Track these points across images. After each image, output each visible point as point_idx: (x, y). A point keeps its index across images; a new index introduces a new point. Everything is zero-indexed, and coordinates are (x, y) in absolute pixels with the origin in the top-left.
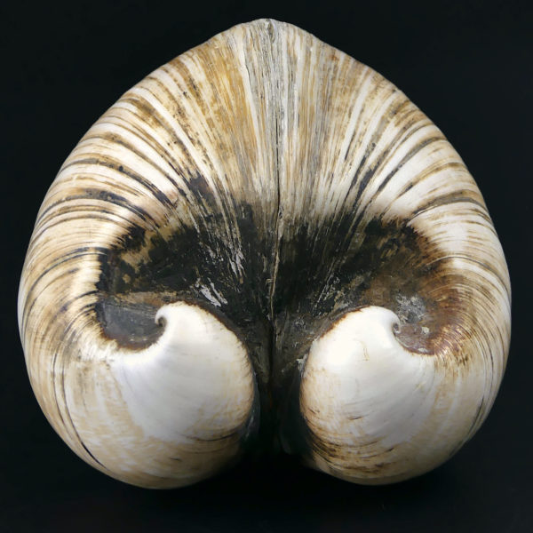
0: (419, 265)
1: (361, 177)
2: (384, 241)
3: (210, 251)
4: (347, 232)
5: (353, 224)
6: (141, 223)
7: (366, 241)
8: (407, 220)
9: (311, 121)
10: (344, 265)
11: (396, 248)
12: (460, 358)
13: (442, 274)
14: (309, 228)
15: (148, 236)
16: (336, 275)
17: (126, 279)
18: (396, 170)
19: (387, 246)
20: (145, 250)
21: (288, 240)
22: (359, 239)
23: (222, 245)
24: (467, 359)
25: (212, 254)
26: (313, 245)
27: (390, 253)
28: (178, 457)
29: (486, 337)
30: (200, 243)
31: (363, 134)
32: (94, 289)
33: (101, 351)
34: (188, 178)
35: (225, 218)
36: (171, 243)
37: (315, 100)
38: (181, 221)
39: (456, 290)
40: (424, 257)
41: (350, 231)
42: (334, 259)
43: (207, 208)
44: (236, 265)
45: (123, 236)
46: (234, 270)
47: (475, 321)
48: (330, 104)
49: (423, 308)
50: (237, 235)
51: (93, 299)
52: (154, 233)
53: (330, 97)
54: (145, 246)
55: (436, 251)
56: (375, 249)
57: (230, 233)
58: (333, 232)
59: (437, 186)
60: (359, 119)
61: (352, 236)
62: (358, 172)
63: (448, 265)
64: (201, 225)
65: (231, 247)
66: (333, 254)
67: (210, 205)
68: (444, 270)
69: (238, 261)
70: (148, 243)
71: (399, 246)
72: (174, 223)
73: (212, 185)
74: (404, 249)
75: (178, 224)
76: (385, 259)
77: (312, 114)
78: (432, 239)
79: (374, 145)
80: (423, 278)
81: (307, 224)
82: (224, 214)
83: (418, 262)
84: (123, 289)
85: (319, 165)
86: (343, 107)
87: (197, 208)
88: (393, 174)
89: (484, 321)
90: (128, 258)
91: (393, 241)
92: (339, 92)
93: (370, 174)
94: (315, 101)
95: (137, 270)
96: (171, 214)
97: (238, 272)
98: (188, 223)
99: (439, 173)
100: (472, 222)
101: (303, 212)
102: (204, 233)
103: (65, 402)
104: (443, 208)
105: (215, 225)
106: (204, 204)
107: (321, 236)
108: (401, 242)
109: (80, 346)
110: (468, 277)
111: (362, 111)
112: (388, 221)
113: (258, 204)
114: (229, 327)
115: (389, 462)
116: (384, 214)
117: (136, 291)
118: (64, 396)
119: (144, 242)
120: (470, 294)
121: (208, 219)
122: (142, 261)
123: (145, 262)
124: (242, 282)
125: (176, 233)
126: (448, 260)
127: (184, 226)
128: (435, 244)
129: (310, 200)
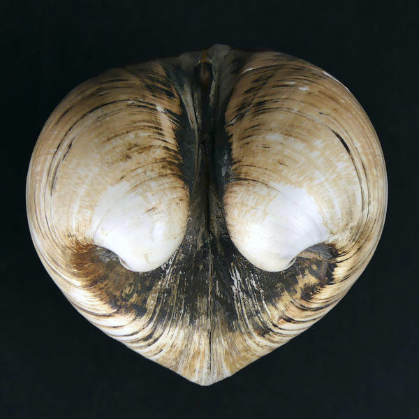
0: (105, 283)
2: (132, 300)
3: (255, 285)
4: (160, 310)
5: (156, 316)
6: (304, 303)
7: (145, 301)
10: (160, 279)
11: (123, 295)
13: (88, 278)
14: (188, 321)
15: (299, 295)
16: (165, 272)
17: (314, 267)
19: (130, 296)
20: (301, 284)
21: (203, 316)
22: (151, 303)
23: (247, 292)
25: (253, 282)
26: (185, 307)
27: (127, 290)
29: (54, 240)
30: (262, 291)
32: (338, 264)
34: (271, 333)
35: (246, 317)
36: (282, 290)
38: (276, 308)
39: (78, 270)
40: (102, 288)
41: (158, 311)
42: (167, 287)
43: (258, 321)
44: (237, 277)
45: (316, 294)
46: (237, 272)
49: (101, 257)
50: (237, 305)
51: (339, 259)
52: (294, 297)
54: (301, 288)
55: (94, 292)
56: (138, 292)
57: (244, 305)
58: (170, 313)
61: (155, 307)
64: (262, 306)
65: (241, 293)
66: (169, 292)
67: (257, 323)
68: (87, 281)
69: (236, 281)
70: (299, 291)
71: (121, 297)
72: (281, 306)
73: (255, 335)
74: (118, 294)
75: (278, 305)
76: (130, 285)
77: (185, 369)
78: (97, 299)
80: (102, 275)
81: (190, 325)
82: (247, 320)
83: (106, 285)
87: (265, 319)
90: (311, 279)
91: (126, 300)
95: (307, 272)
96: (283, 312)
97: (235, 271)
98: (271, 307)
101: (193, 333)
102: (260, 300)
103: (361, 188)
105: (252, 309)
106: (260, 322)
107: (179, 313)
108: (120, 299)
112: (130, 314)
113: (224, 334)
115: (121, 163)
116: (134, 320)
118: (362, 193)
119: (302, 290)
121: (257, 312)
122: (303, 277)
123: (301, 276)
124: (232, 264)
125: (279, 299)
127: (273, 305)
128: (96, 296)
129: (189, 338)
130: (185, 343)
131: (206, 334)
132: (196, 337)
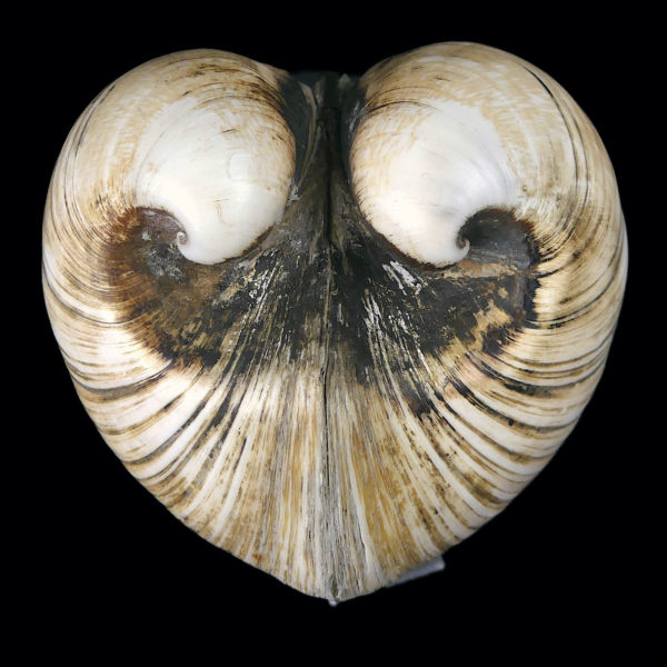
0: (154, 314)
1: (227, 418)
2: (198, 343)
3: (405, 327)
4: (243, 353)
5: (235, 362)
6: (487, 359)
7: (219, 342)
8: (169, 368)
9: (287, 484)
10: (245, 311)
11: (183, 334)
12: (105, 204)
13: (127, 303)
14: (289, 354)
15: (478, 344)
16: (255, 300)
17: (503, 293)
18: (184, 427)
19: (195, 336)
20: (482, 326)
21: (313, 343)
22: (229, 343)
23: (392, 335)
24: (97, 202)
25: (403, 323)
26: (283, 338)
27: (191, 328)
28: (439, 82)
29: (74, 229)
30: (416, 336)
31: (224, 469)
32: (542, 280)
33: (533, 207)
34: (432, 414)
35: (388, 367)
36: (451, 336)
37: (282, 509)
38: (440, 363)
39: (110, 285)
40: (150, 323)
41: (239, 353)
42: (257, 320)
43: (410, 379)
44: (374, 311)
45: (508, 343)
46: (375, 304)
47: (88, 248)
48: (264, 504)
49: (149, 263)
50: (373, 347)
51: (543, 268)
52: (471, 347)
53: (264, 512)
54: (482, 332)
55: (135, 331)
56: (207, 331)
57: (383, 350)
58: (260, 353)
59: (134, 408)
60: (229, 487)
61: (237, 348)
62: (230, 425)
63: (120, 314)
64: (416, 358)
65: (380, 333)
66: (260, 326)
67: (406, 382)
68: (125, 308)
69: (372, 315)
70: (479, 337)
71: (180, 337)
72: (448, 360)
73: (404, 406)
74: (174, 333)
75: (443, 359)
76: (196, 320)
77: (285, 492)
78: (140, 345)
79: (211, 456)
80: (149, 299)
81: (290, 362)
82: (390, 372)
83: (156, 317)
84: (509, 282)
85: (278, 433)
86: (248, 500)
87: (422, 378)
88: (189, 422)
89: (76, 248)
90: (499, 317)
91: (186, 343)
92: (253, 518)
93: (216, 421)
94: (283, 507)
95: (491, 304)
96: (451, 371)
97: (371, 303)
98: (431, 359)
99: (132, 423)
100: (91, 365)
101: (296, 377)
102: (412, 348)
103: (573, 145)
104: (128, 381)
105: (400, 359)
106: (412, 384)
107: (274, 348)
108: (177, 341)
109: (557, 212)
110: (96, 300)
111: (225, 496)
112: (193, 365)
113: (350, 384)
114: (382, 238)
115: (188, 79)
116: (199, 375)
117: (491, 279)
118: (575, 153)
119: (484, 336)
120: (94, 279)
121: (408, 365)
122: (485, 314)
123: (481, 312)
124: (367, 291)
125: (445, 349)
126: (121, 320)
127: (435, 356)
128: (137, 339)
129: (288, 390)
130: (283, 402)
131: (317, 374)
132: (301, 384)
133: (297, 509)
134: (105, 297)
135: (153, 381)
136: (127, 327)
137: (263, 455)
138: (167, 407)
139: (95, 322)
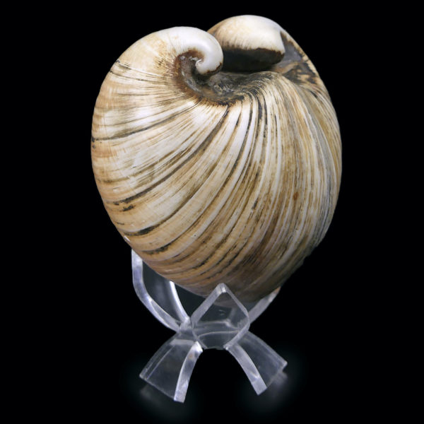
1: (263, 111)
8: (229, 107)
9: (299, 127)
12: (164, 62)
18: (248, 128)
24: (160, 64)
31: (272, 139)
37: (302, 143)
47: (166, 83)
48: (294, 147)
53: (295, 153)
59: (222, 137)
60: (277, 149)
62: (266, 114)
63: (195, 101)
79: (264, 136)
84: (298, 67)
85: (285, 105)
86: (287, 150)
88: (249, 124)
89: (160, 88)
92: (292, 161)
93: (260, 116)
94: (302, 142)
99: (223, 148)
100: (192, 135)
104: (215, 123)
110: (182, 101)
111: (277, 157)
117: (292, 70)
120: (176, 94)
126: (197, 103)
133: (308, 137)
134: (185, 98)
135: (225, 116)
136: (201, 104)
137: (285, 120)
138: (237, 124)
139: (186, 111)
